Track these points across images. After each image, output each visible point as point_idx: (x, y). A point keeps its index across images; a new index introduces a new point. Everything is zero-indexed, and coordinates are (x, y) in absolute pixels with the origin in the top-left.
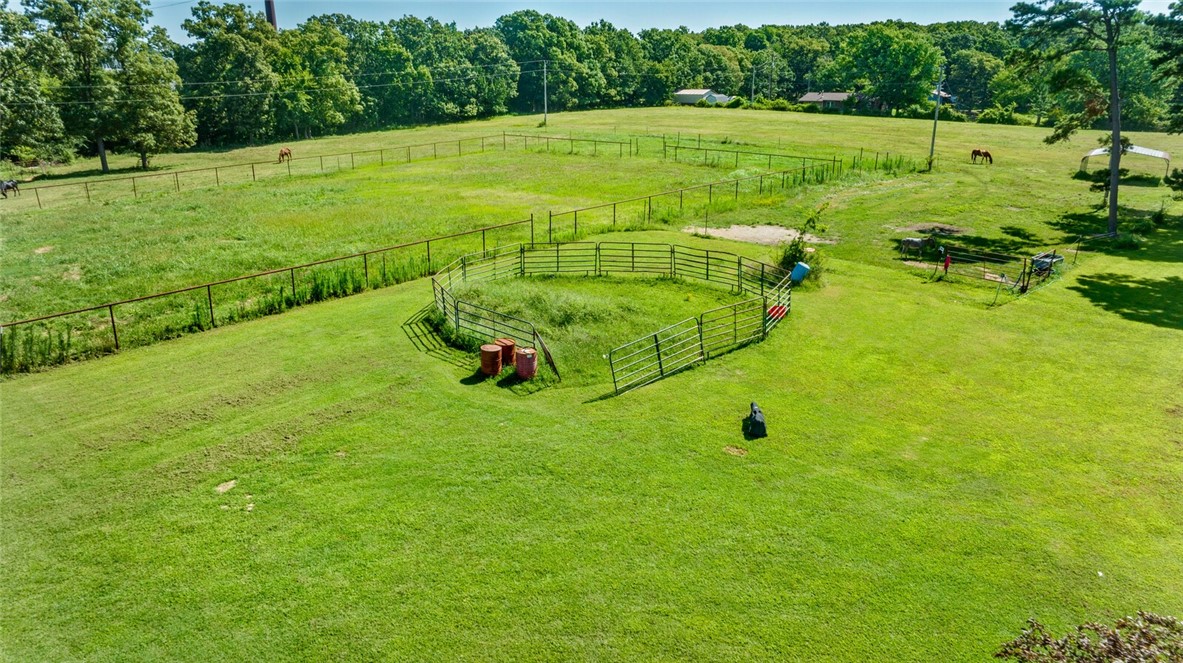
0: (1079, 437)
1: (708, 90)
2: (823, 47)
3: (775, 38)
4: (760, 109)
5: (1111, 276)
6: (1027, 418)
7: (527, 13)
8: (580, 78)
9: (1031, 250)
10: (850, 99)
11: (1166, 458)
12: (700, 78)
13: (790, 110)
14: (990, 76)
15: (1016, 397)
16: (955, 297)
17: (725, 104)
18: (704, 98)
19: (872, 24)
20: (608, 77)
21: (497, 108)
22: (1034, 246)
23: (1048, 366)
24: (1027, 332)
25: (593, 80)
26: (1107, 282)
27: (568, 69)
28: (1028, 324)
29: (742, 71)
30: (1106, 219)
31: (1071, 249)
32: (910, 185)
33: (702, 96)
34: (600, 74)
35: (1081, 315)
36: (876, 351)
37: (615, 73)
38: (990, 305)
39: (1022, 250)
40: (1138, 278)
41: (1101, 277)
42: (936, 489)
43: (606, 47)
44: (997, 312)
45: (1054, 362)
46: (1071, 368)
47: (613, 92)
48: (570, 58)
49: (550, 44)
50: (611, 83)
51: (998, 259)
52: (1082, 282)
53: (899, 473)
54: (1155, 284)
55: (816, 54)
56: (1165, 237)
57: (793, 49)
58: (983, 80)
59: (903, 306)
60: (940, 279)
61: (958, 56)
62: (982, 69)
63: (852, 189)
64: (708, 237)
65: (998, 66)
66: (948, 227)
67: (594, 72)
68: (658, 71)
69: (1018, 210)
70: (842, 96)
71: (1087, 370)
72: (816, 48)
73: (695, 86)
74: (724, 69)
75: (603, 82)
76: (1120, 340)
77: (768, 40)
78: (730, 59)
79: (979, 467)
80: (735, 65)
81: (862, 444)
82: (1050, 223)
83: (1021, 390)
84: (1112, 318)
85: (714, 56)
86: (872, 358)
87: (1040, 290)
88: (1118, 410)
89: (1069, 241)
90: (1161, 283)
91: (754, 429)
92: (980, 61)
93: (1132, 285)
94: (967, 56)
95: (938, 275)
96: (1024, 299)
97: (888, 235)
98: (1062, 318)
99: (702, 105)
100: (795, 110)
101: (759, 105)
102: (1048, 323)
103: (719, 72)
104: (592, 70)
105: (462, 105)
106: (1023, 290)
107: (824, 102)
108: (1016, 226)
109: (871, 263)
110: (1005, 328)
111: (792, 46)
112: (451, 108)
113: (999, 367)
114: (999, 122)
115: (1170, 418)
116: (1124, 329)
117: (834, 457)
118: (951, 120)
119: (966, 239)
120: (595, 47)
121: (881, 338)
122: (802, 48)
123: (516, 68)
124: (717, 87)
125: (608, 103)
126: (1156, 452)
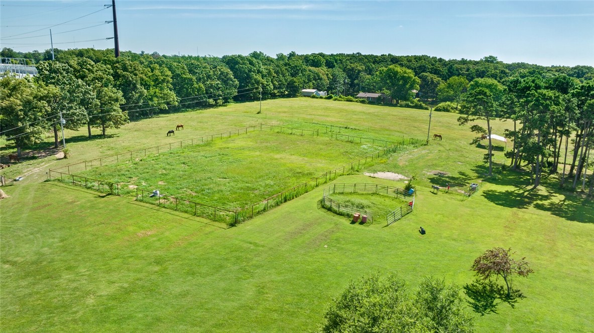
0: (487, 233)
1: (316, 90)
2: (362, 68)
3: (339, 62)
4: (341, 101)
5: (491, 191)
6: (477, 229)
7: (239, 56)
8: (264, 87)
9: (469, 181)
10: (379, 97)
11: (504, 236)
12: (311, 84)
13: (354, 101)
14: (436, 86)
15: (473, 224)
16: (452, 198)
17: (324, 97)
18: (314, 94)
19: (382, 55)
20: (274, 85)
21: (229, 100)
22: (469, 180)
23: (479, 217)
24: (473, 208)
25: (268, 87)
26: (491, 193)
27: (258, 82)
28: (472, 206)
29: (328, 80)
30: (488, 167)
31: (480, 181)
32: (423, 152)
33: (313, 93)
34: (271, 84)
35: (485, 203)
36: (439, 214)
37: (277, 84)
38: (462, 201)
39: (466, 182)
40: (498, 191)
41: (489, 191)
42: (462, 243)
43: (273, 71)
44: (464, 202)
45: (480, 216)
46: (484, 218)
47: (276, 91)
48: (258, 77)
49: (250, 71)
50: (275, 88)
51: (461, 185)
52: (484, 193)
53: (454, 240)
54: (503, 193)
55: (359, 71)
56: (505, 175)
57: (349, 68)
58: (433, 87)
59: (441, 201)
60: (447, 192)
61: (422, 75)
62: (432, 82)
63: (406, 155)
64: (374, 178)
65: (439, 81)
66: (442, 172)
67: (269, 83)
68: (295, 82)
69: (461, 164)
70: (376, 95)
71: (488, 218)
72: (359, 69)
73: (309, 88)
74: (321, 79)
75: (272, 87)
76: (494, 210)
77: (336, 62)
78: (323, 74)
79: (469, 238)
80: (325, 77)
81: (445, 235)
82: (471, 170)
83: (474, 223)
84: (492, 204)
85: (316, 73)
86: (439, 216)
87: (473, 195)
88: (495, 227)
89: (479, 177)
90: (504, 193)
91: (423, 232)
92: (432, 78)
93: (497, 194)
94: (426, 75)
95: (446, 191)
96: (470, 198)
97: (427, 177)
98: (480, 204)
99: (314, 97)
100: (357, 101)
101: (340, 99)
102: (477, 205)
103: (319, 81)
104: (267, 82)
105: (215, 100)
106: (469, 196)
107: (368, 97)
108: (462, 172)
109: (426, 187)
110: (467, 207)
111: (348, 67)
112: (211, 101)
113: (468, 218)
114: (443, 111)
115: (505, 228)
116: (495, 207)
117: (441, 237)
118: (423, 109)
119: (448, 177)
120: (268, 71)
121: (439, 211)
122: (353, 68)
123: (237, 82)
124: (318, 88)
125: (274, 96)
126: (502, 235)
